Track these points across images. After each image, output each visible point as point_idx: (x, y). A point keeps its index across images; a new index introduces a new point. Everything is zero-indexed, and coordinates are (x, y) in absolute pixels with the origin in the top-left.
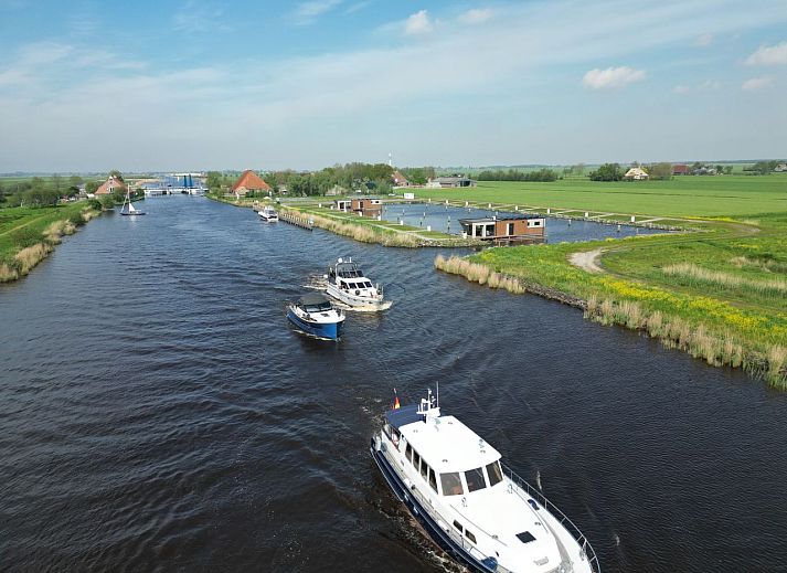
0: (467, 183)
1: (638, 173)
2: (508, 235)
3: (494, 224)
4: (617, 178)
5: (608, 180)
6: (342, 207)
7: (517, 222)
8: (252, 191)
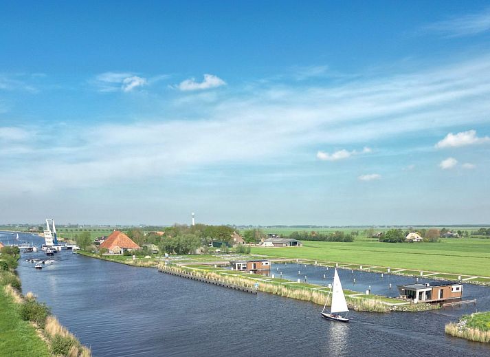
0: (295, 244)
1: (416, 236)
2: (439, 299)
3: (431, 289)
4: (401, 240)
5: (395, 242)
6: (239, 268)
7: (445, 288)
8: (125, 250)
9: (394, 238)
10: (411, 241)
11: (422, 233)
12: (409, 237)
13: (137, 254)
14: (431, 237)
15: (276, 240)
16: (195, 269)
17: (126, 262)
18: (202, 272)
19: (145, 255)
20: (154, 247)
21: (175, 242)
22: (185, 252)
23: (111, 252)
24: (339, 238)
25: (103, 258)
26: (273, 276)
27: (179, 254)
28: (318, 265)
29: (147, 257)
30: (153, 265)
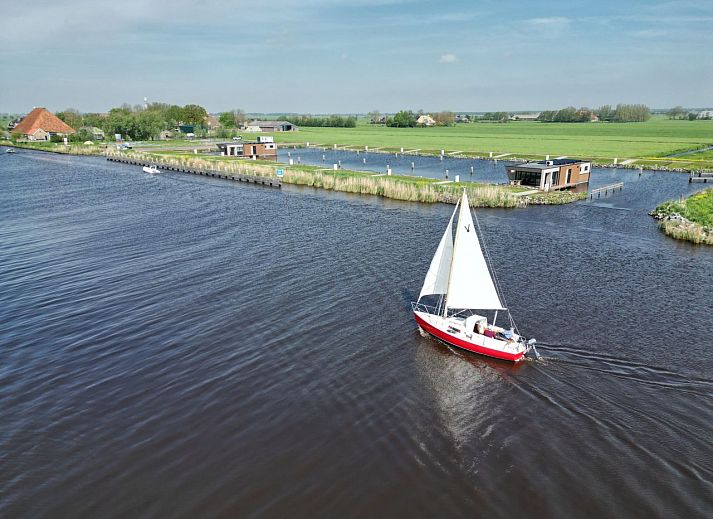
0: (289, 128)
2: (566, 184)
3: (558, 169)
4: (412, 125)
5: (404, 126)
6: (232, 153)
7: (573, 167)
8: (53, 135)
9: (405, 122)
10: (423, 125)
11: (435, 117)
12: (420, 120)
13: (72, 140)
14: (443, 121)
15: (264, 124)
16: (166, 156)
17: (55, 150)
18: (179, 159)
19: (84, 141)
20: (97, 131)
21: (128, 122)
22: (144, 136)
23: (31, 137)
24: (338, 123)
25: (17, 145)
26: (291, 162)
27: (134, 139)
28: (339, 149)
29: (88, 143)
30: (98, 151)
